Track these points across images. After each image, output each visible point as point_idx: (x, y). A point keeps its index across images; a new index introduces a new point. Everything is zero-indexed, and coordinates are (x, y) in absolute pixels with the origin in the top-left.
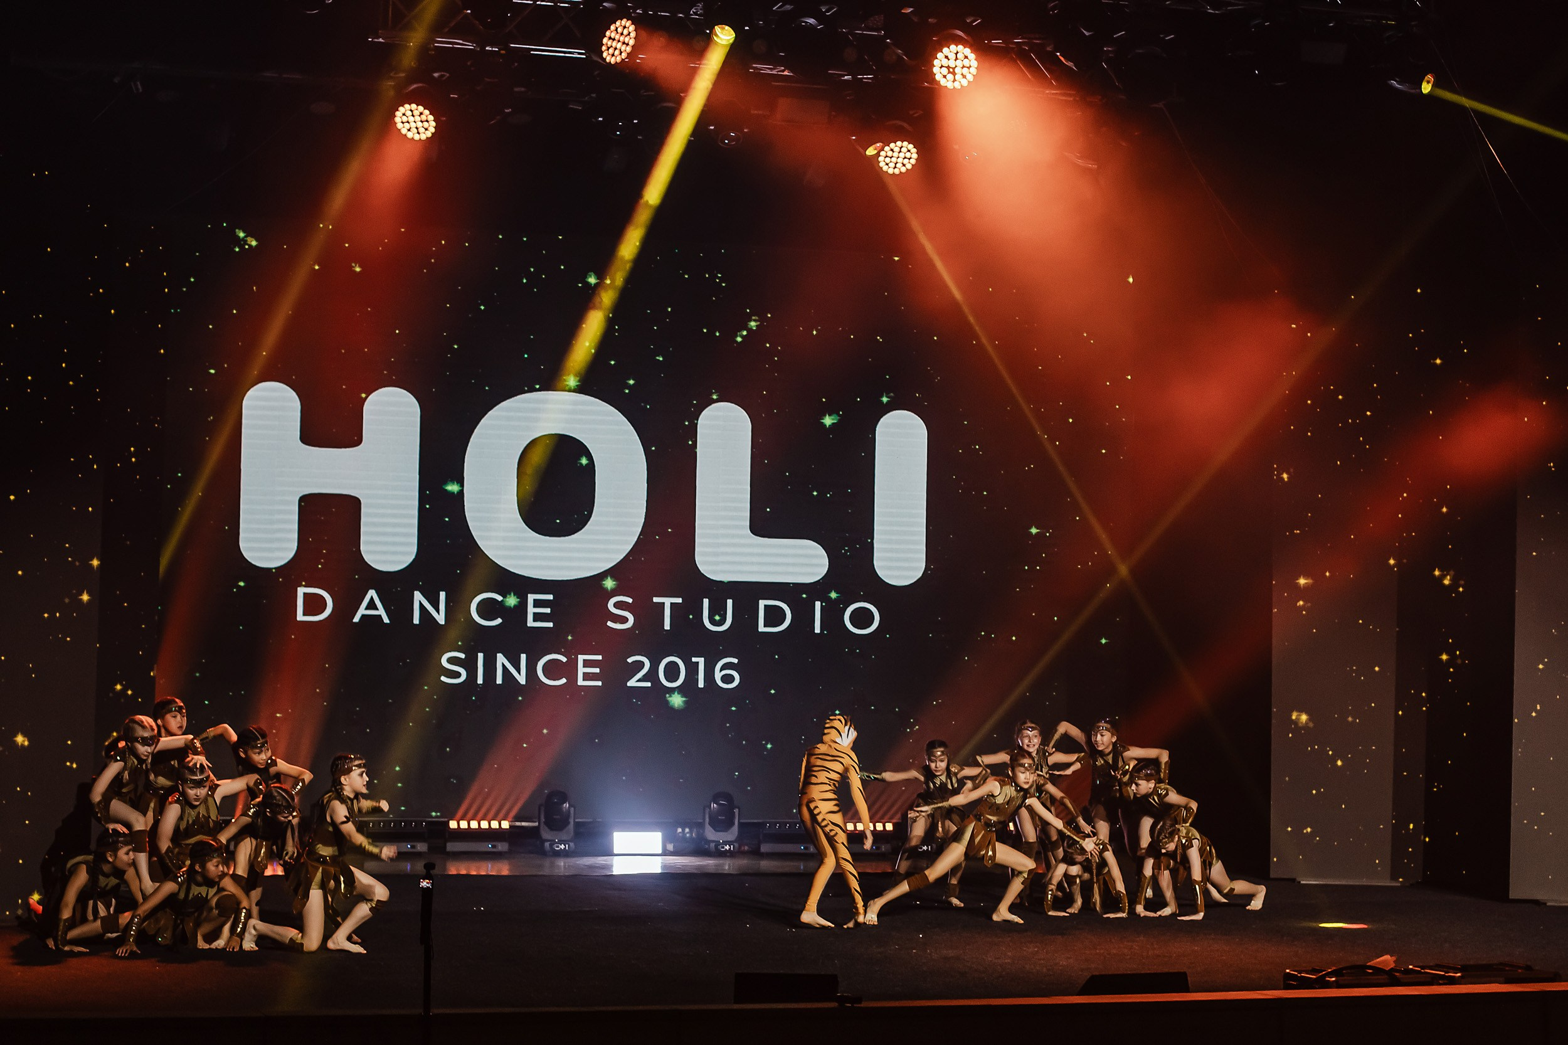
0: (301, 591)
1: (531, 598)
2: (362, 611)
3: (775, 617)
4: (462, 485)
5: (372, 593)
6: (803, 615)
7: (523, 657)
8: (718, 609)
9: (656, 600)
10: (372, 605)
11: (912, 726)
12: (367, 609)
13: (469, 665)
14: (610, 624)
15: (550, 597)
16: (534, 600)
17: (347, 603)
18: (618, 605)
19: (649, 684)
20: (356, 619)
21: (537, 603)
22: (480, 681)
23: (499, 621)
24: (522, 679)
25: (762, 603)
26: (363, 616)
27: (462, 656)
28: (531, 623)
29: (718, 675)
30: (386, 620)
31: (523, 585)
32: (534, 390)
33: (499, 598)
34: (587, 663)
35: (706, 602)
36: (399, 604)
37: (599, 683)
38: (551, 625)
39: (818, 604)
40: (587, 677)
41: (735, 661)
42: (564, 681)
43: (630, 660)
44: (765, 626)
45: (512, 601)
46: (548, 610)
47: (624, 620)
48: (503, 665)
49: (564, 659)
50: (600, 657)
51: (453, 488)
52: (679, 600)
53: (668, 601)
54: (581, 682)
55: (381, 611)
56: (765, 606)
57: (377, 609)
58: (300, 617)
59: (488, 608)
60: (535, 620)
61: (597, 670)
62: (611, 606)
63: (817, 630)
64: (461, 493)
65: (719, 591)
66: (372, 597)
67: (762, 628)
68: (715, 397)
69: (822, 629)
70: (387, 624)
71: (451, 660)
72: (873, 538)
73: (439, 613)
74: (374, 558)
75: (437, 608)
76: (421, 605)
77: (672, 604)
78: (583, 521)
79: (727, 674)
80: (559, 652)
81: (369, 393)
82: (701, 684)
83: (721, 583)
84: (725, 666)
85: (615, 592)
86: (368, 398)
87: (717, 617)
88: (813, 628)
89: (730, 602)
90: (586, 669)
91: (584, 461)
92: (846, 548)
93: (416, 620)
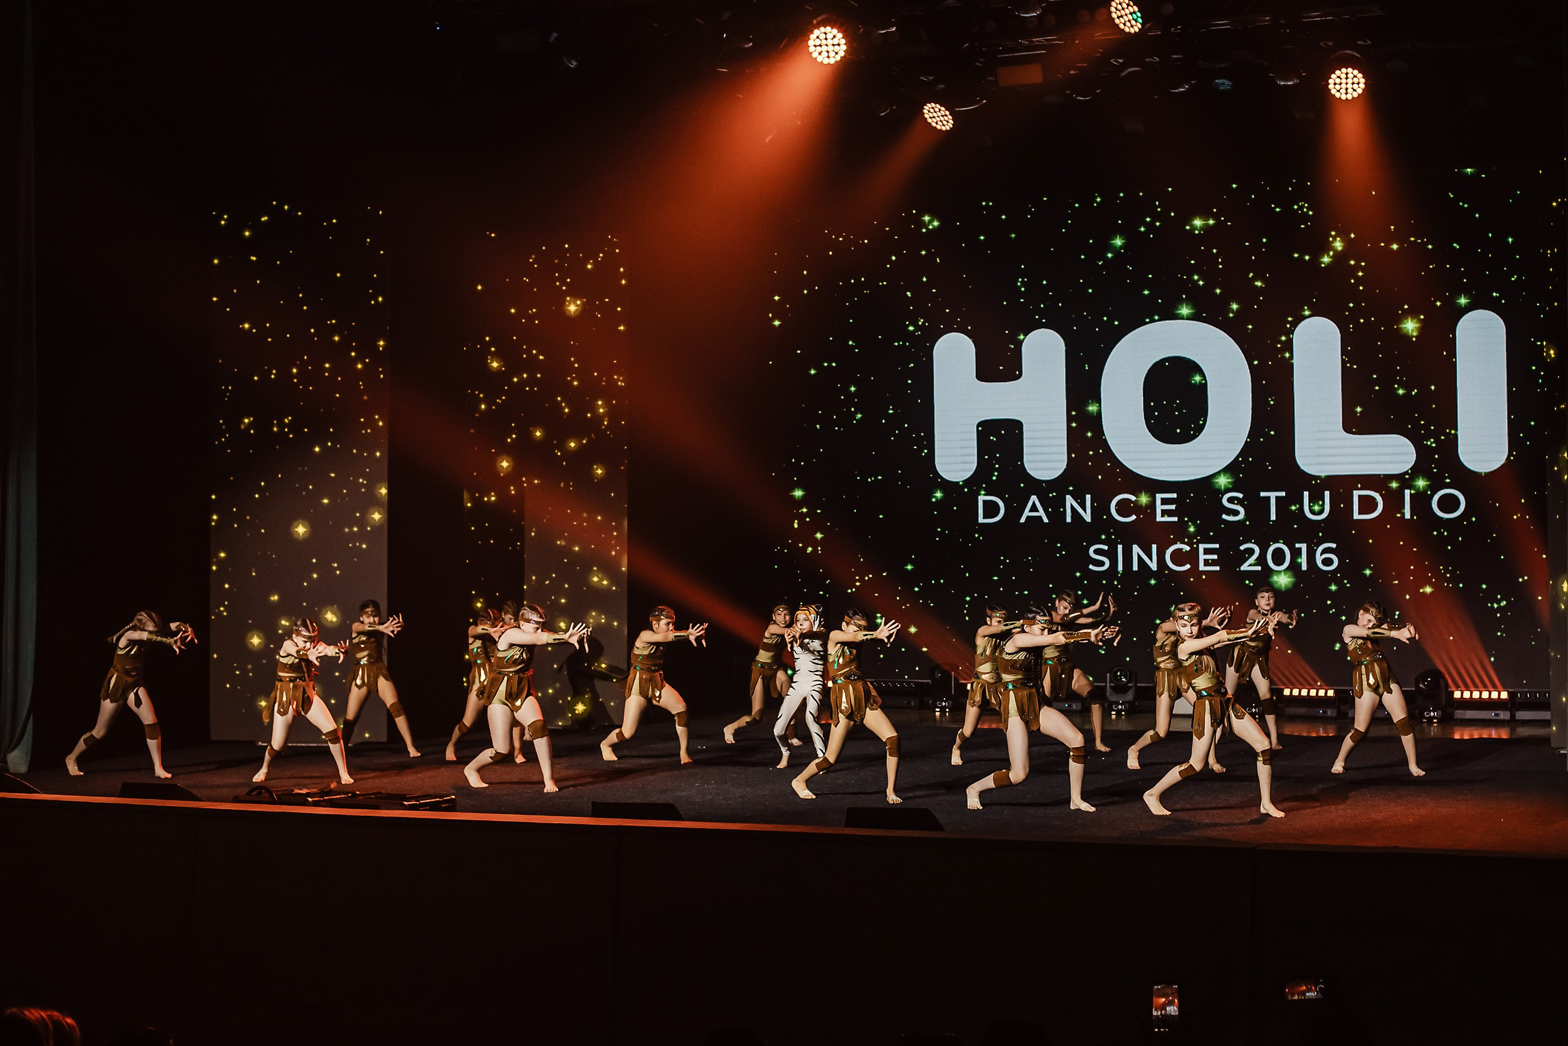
0: (982, 498)
1: (1159, 496)
2: (1027, 513)
3: (1367, 505)
4: (1100, 406)
5: (1034, 498)
6: (1394, 501)
7: (1154, 547)
8: (1316, 497)
9: (1262, 494)
10: (1034, 508)
11: (1499, 602)
12: (1030, 511)
13: (1112, 555)
14: (1224, 516)
15: (1174, 496)
16: (1162, 499)
17: (1015, 508)
18: (1231, 500)
19: (1259, 568)
20: (1023, 520)
21: (1165, 501)
22: (1120, 568)
23: (1134, 517)
24: (1153, 566)
25: (1356, 494)
26: (1028, 517)
27: (1106, 548)
28: (1159, 518)
29: (1319, 559)
30: (1046, 520)
31: (1154, 486)
32: (1154, 321)
33: (1133, 498)
34: (1207, 551)
35: (1306, 494)
36: (1054, 506)
37: (1218, 568)
38: (1175, 519)
39: (1407, 492)
40: (1206, 563)
41: (1334, 546)
42: (1188, 566)
43: (1242, 548)
44: (1359, 514)
45: (1144, 499)
46: (1173, 507)
47: (1236, 513)
48: (1139, 555)
50: (1217, 546)
51: (1092, 408)
52: (1283, 494)
53: (1273, 495)
54: (1202, 567)
55: (1041, 513)
56: (1359, 496)
57: (1038, 511)
58: (981, 520)
59: (1124, 509)
60: (1162, 516)
61: (1215, 557)
62: (1225, 501)
63: (1408, 516)
64: (1099, 413)
65: (1317, 486)
66: (1034, 502)
67: (1356, 516)
68: (1307, 313)
69: (1412, 516)
70: (1046, 523)
71: (1097, 552)
72: (1456, 430)
73: (1086, 513)
74: (1035, 469)
75: (1084, 509)
76: (1072, 507)
77: (1277, 498)
78: (1200, 429)
79: (1327, 558)
80: (1183, 542)
81: (1026, 335)
82: (1304, 567)
83: (1316, 478)
84: (1323, 552)
85: (1227, 490)
86: (1025, 340)
87: (1316, 508)
88: (1403, 515)
89: (1327, 493)
90: (1206, 559)
91: (1198, 378)
92: (1432, 440)
93: (1069, 520)
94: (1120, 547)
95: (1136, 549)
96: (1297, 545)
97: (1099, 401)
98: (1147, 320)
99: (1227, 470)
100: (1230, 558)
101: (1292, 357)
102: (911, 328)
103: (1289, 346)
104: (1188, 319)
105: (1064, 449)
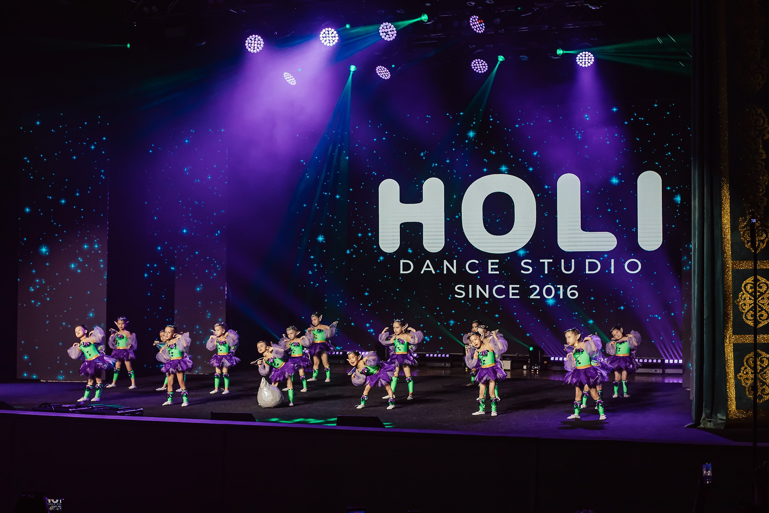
0: (402, 261)
1: (490, 261)
2: (424, 269)
3: (593, 266)
4: (461, 215)
5: (428, 261)
6: (606, 265)
7: (487, 286)
8: (567, 262)
9: (541, 261)
10: (428, 267)
12: (426, 268)
13: (466, 290)
14: (522, 272)
15: (498, 261)
16: (491, 263)
17: (418, 267)
18: (525, 263)
19: (539, 297)
20: (422, 272)
21: (493, 264)
22: (470, 296)
23: (477, 271)
24: (487, 296)
25: (587, 261)
26: (425, 271)
27: (463, 286)
28: (490, 272)
29: (569, 293)
30: (434, 272)
31: (487, 256)
32: (489, 174)
33: (477, 262)
34: (513, 289)
35: (563, 260)
36: (438, 266)
37: (518, 297)
38: (498, 272)
39: (612, 261)
40: (513, 294)
41: (576, 286)
42: (504, 296)
43: (531, 287)
44: (589, 271)
45: (482, 263)
46: (497, 267)
47: (528, 270)
48: (479, 290)
49: (504, 287)
50: (518, 286)
51: (457, 216)
52: (551, 261)
53: (546, 261)
54: (511, 297)
56: (589, 262)
57: (430, 268)
58: (402, 272)
59: (472, 267)
60: (492, 271)
61: (517, 291)
62: (522, 264)
63: (613, 272)
64: (461, 219)
65: (568, 257)
66: (428, 264)
67: (587, 272)
68: (564, 171)
69: (615, 272)
70: (434, 274)
72: (637, 230)
73: (454, 269)
74: (428, 247)
75: (453, 267)
76: (447, 266)
77: (548, 262)
78: (510, 228)
79: (572, 292)
80: (502, 284)
81: (425, 181)
82: (561, 297)
83: (569, 252)
84: (571, 289)
85: (524, 258)
87: (568, 268)
88: (610, 271)
89: (573, 261)
90: (513, 291)
91: (510, 203)
92: (625, 235)
93: (445, 272)
94: (470, 286)
95: (478, 287)
96: (558, 286)
97: (461, 213)
98: (485, 174)
99: (524, 248)
100: (525, 292)
101: (556, 193)
103: (555, 187)
104: (506, 173)
105: (443, 237)
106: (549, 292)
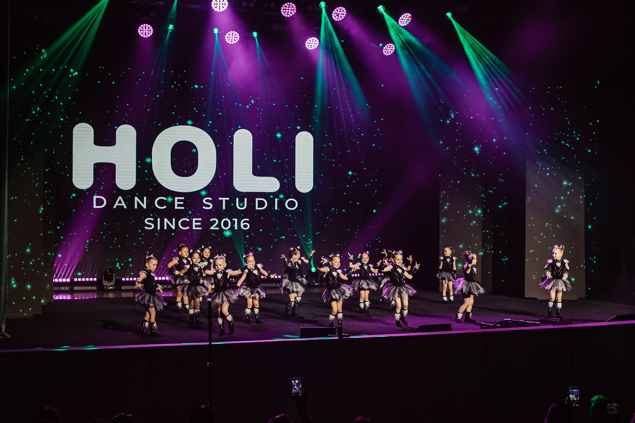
0: (95, 197)
1: (176, 199)
2: (117, 204)
3: (261, 204)
4: (152, 159)
5: (120, 198)
6: (271, 203)
7: (174, 219)
8: (241, 201)
9: (220, 199)
11: (309, 242)
12: (119, 203)
13: (155, 223)
14: (204, 207)
15: (183, 198)
17: (111, 202)
18: (207, 201)
19: (218, 228)
20: (115, 207)
21: (179, 201)
22: (159, 228)
23: (165, 207)
24: (173, 227)
25: (257, 200)
26: (117, 206)
27: (152, 219)
28: (176, 207)
29: (242, 225)
30: (125, 207)
31: (174, 194)
32: (176, 125)
33: (165, 199)
34: (196, 221)
35: (237, 199)
36: (130, 202)
37: (201, 228)
38: (183, 208)
39: (276, 200)
40: (196, 226)
41: (248, 220)
42: (188, 228)
43: (211, 220)
44: (258, 207)
45: (170, 199)
46: (182, 203)
47: (209, 206)
48: (167, 223)
49: (188, 220)
50: (200, 219)
51: (148, 160)
52: (228, 199)
53: (224, 199)
54: (194, 228)
55: (123, 204)
57: (122, 203)
58: (95, 206)
59: (161, 203)
60: (178, 206)
61: (200, 224)
62: (204, 201)
63: (276, 209)
64: (151, 162)
65: (242, 196)
67: (257, 209)
68: (240, 127)
69: (278, 208)
70: (126, 209)
71: (148, 221)
72: (295, 176)
73: (144, 205)
74: (120, 185)
75: (143, 203)
76: (138, 202)
77: (226, 200)
78: (194, 171)
79: (245, 225)
80: (186, 218)
81: (118, 127)
82: (236, 228)
83: (242, 193)
84: (244, 222)
85: (206, 196)
86: (118, 129)
87: (241, 205)
88: (275, 208)
89: (246, 199)
90: (196, 224)
91: (194, 150)
92: (286, 180)
93: (136, 207)
94: (159, 219)
95: (166, 220)
96: (234, 219)
97: (151, 157)
98: (173, 125)
99: (205, 189)
100: (206, 224)
101: (233, 144)
102: (62, 119)
103: (232, 140)
104: (191, 125)
105: (135, 177)
106: (226, 224)
